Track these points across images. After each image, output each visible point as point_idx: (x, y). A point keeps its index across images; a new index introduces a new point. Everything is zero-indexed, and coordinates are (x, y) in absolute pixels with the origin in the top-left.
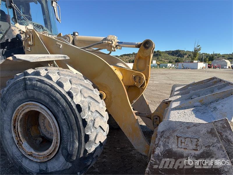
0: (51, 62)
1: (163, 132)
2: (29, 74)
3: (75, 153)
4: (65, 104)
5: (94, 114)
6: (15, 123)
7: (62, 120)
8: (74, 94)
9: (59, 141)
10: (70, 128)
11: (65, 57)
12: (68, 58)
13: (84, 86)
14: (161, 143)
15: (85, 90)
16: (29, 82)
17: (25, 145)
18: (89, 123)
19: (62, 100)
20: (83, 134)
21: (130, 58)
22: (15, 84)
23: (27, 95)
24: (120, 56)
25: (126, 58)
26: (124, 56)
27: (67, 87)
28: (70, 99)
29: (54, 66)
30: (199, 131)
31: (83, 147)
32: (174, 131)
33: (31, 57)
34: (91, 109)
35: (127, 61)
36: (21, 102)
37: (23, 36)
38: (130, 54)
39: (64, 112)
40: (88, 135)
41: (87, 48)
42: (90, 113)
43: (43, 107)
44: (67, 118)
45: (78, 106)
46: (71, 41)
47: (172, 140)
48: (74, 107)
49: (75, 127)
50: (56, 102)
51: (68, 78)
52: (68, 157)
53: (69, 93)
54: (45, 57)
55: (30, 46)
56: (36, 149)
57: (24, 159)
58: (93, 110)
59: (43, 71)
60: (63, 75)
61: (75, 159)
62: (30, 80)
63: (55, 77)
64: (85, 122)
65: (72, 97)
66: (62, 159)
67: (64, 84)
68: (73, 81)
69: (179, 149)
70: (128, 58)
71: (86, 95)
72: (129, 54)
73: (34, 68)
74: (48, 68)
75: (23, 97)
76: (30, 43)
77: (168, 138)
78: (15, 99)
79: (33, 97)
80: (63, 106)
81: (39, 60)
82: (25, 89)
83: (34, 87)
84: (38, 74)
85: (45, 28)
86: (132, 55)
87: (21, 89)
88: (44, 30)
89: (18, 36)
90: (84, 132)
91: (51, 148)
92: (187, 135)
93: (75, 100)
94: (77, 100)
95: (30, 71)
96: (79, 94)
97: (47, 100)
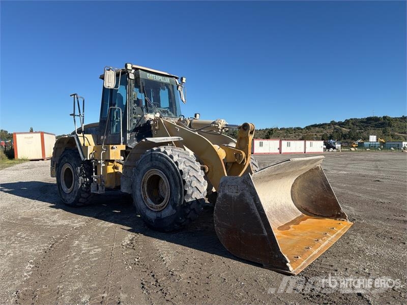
0: (170, 143)
1: (222, 183)
2: (154, 151)
3: (178, 203)
4: (173, 170)
5: (192, 178)
6: (143, 185)
7: (172, 180)
8: (179, 163)
9: (169, 195)
10: (176, 185)
11: (179, 139)
12: (182, 139)
13: (188, 159)
14: (221, 190)
15: (188, 161)
16: (153, 155)
17: (149, 200)
18: (188, 183)
19: (172, 167)
20: (183, 190)
21: (325, 132)
22: (146, 157)
23: (152, 164)
24: (304, 128)
25: (318, 132)
26: (312, 128)
27: (176, 158)
28: (176, 167)
29: (173, 145)
30: (238, 181)
31: (183, 198)
32: (227, 182)
33: (156, 140)
34: (190, 174)
35: (319, 136)
36: (148, 169)
37: (152, 123)
38: (326, 124)
39: (173, 174)
40: (186, 190)
41: (202, 129)
42: (188, 176)
43: (161, 172)
44: (174, 179)
45: (181, 171)
46: (188, 124)
47: (226, 187)
48: (179, 171)
49: (179, 185)
50: (168, 168)
51: (177, 153)
52: (174, 206)
53: (176, 163)
54: (164, 139)
55: (156, 130)
56: (156, 204)
57: (147, 211)
58: (192, 175)
59: (162, 149)
60: (175, 151)
61: (178, 205)
62: (155, 154)
63: (169, 152)
64: (184, 181)
65: (178, 165)
66: (170, 207)
67: (174, 157)
68: (180, 155)
69: (229, 193)
70: (322, 132)
71: (187, 165)
72: (323, 124)
73: (157, 147)
74: (166, 147)
75: (150, 166)
76: (156, 128)
77: (225, 187)
78: (144, 168)
79: (155, 166)
80: (172, 171)
81: (160, 142)
82: (151, 160)
83: (157, 159)
84: (159, 150)
85: (170, 113)
86: (329, 125)
87: (149, 161)
88: (169, 115)
89: (148, 122)
90: (184, 188)
91: (165, 201)
92: (233, 184)
93: (179, 167)
94: (181, 167)
95: (155, 149)
96: (183, 163)
97: (164, 167)
